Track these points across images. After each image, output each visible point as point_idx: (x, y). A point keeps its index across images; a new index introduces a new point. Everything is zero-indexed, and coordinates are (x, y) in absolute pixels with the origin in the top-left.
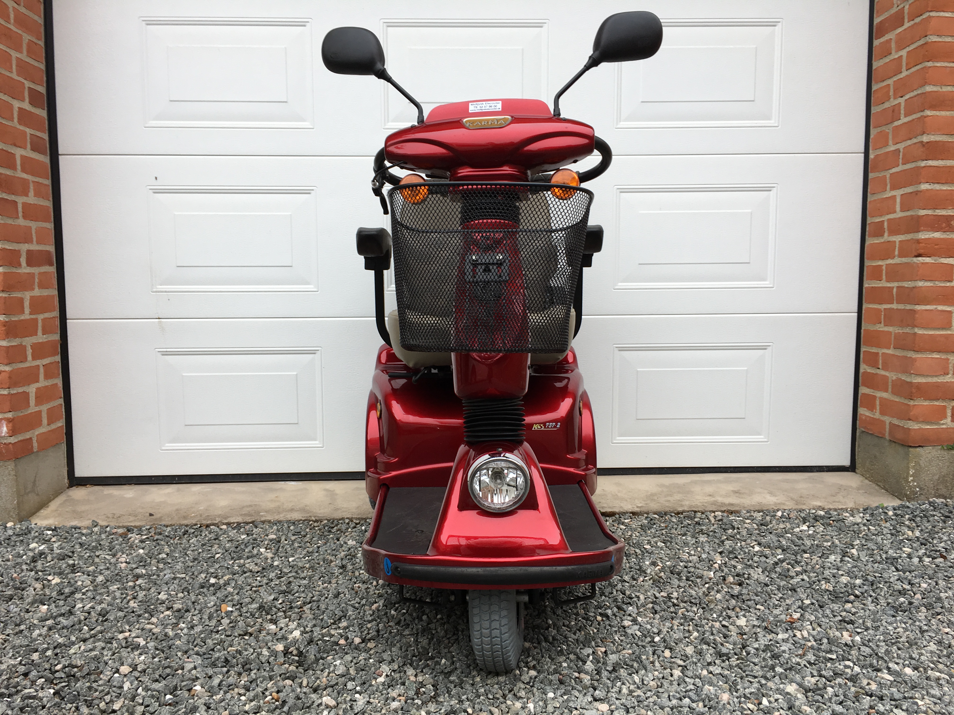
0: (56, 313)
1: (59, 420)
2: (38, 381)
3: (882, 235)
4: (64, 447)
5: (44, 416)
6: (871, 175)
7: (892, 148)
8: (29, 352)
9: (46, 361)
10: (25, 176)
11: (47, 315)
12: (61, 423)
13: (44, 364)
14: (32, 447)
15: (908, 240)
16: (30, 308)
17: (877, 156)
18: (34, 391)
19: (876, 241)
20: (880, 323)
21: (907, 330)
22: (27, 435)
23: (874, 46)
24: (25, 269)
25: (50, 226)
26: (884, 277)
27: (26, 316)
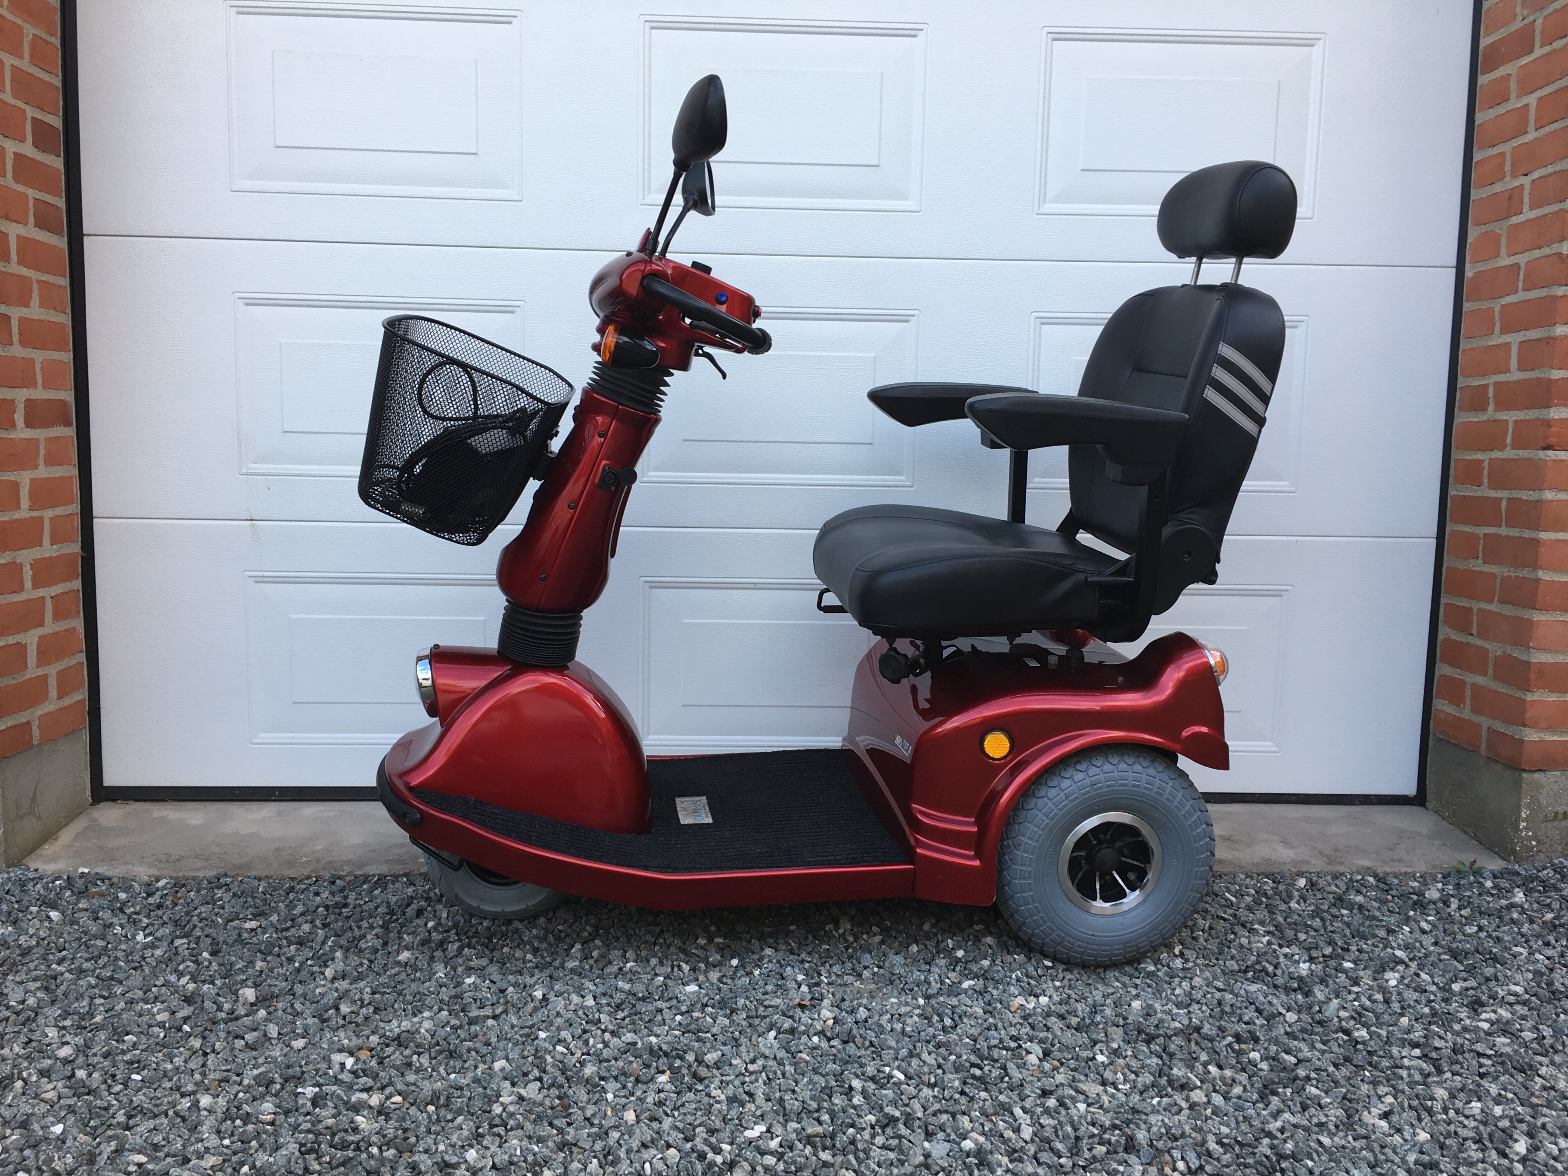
0: (75, 508)
1: (78, 690)
2: (41, 624)
3: (1484, 409)
4: (86, 736)
5: (52, 682)
6: (1467, 306)
7: (1505, 261)
8: (28, 573)
9: (58, 589)
10: (24, 271)
11: (59, 511)
12: (82, 695)
13: (53, 595)
14: (31, 735)
15: (1529, 421)
16: (30, 498)
17: (1478, 275)
18: (35, 643)
19: (1473, 418)
20: (1477, 558)
21: (1525, 573)
22: (22, 718)
23: (1479, 84)
24: (22, 432)
25: (67, 357)
26: (1485, 480)
27: (24, 512)
